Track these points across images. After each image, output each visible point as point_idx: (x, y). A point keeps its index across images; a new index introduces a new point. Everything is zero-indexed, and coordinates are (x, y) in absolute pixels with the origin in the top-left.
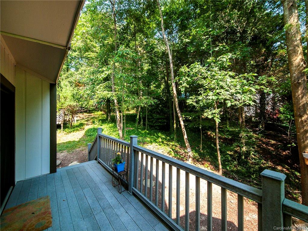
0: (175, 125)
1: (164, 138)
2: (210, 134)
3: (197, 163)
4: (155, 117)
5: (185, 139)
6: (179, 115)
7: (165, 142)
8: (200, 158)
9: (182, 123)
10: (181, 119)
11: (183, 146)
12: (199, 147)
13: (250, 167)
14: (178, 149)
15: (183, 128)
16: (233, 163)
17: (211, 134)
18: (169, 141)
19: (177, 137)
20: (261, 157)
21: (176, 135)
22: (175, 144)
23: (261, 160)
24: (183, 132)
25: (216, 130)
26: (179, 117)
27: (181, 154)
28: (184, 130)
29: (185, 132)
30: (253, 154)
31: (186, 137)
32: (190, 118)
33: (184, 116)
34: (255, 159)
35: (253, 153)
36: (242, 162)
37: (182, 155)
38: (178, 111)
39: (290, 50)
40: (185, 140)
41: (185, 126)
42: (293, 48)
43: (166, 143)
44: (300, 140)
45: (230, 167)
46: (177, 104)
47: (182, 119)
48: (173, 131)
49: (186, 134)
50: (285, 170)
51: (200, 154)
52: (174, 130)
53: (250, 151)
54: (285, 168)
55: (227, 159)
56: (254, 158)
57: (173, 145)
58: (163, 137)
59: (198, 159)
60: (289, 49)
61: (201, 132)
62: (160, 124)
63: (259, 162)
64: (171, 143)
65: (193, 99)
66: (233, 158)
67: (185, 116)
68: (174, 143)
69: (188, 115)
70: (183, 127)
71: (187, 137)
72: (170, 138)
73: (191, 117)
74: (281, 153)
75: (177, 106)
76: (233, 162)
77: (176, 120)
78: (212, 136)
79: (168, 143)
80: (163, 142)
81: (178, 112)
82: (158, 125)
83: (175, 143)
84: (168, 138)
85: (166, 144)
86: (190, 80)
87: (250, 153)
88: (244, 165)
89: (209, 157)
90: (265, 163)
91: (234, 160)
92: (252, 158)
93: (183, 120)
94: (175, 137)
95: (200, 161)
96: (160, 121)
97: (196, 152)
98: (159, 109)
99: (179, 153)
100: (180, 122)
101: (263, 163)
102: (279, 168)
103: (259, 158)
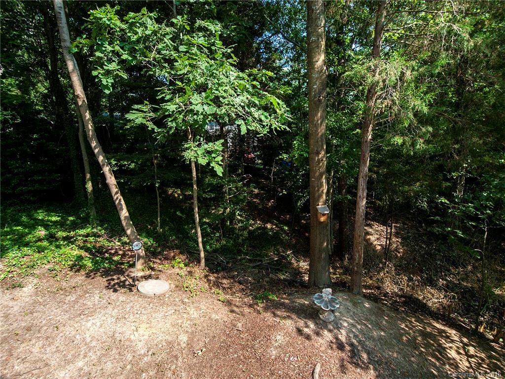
0: (89, 186)
1: (56, 222)
2: (172, 193)
3: (155, 260)
4: (17, 168)
5: (122, 218)
6: (101, 158)
7: (61, 234)
8: (159, 246)
9: (111, 180)
10: (106, 169)
11: (116, 230)
12: (154, 223)
13: (238, 237)
14: (103, 241)
15: (117, 193)
16: (214, 236)
17: (174, 193)
18: (74, 226)
19: (97, 213)
20: (249, 216)
21: (94, 208)
22: (95, 230)
23: (248, 220)
24: (117, 202)
25: (193, 187)
26: (101, 164)
27: (113, 251)
28: (118, 198)
29: (123, 202)
30: (239, 215)
31: (124, 213)
32: (133, 166)
33: (114, 163)
34: (242, 222)
35: (238, 212)
36: (227, 232)
37: (116, 253)
38: (95, 148)
39: (312, 42)
40: (123, 222)
41: (120, 185)
42: (316, 39)
43: (64, 234)
44: (314, 187)
45: (211, 244)
46: (90, 128)
47: (110, 170)
48: (84, 199)
49: (124, 207)
50: (274, 227)
51: (157, 237)
52: (87, 197)
53: (234, 210)
55: (205, 233)
56: (241, 220)
57: (87, 235)
58: (54, 219)
59: (155, 248)
60: (312, 39)
61: (156, 193)
62: (37, 186)
63: (246, 224)
64: (82, 232)
65: (145, 112)
66: (213, 229)
67: (118, 160)
68: (89, 230)
69: (124, 160)
70: (114, 190)
71: (127, 214)
72: (78, 217)
73: (133, 164)
74: (267, 205)
75: (91, 133)
76: (215, 234)
77: (91, 173)
78: (176, 195)
79: (72, 233)
80: (51, 238)
81: (96, 151)
82: (29, 192)
83: (93, 228)
84: (71, 218)
85: (65, 239)
86: (130, 58)
87: (235, 213)
88: (229, 235)
89: (174, 237)
90: (253, 224)
91: (215, 231)
93: (113, 171)
94: (93, 213)
95: (160, 252)
96: (36, 178)
97: (149, 235)
98: (31, 147)
99: (106, 252)
100: (103, 176)
101: (251, 225)
102: (269, 226)
103: (246, 218)
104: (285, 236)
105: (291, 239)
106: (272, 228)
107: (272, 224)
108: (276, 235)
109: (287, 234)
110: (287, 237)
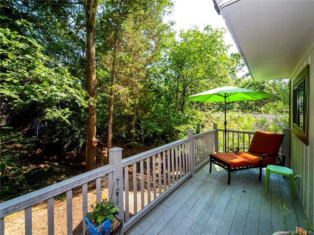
13: (14, 181)
23: (21, 167)
34: (14, 170)
44: (91, 131)
50: (47, 165)
54: (47, 164)
56: (12, 169)
63: (19, 170)
74: (35, 153)
92: (10, 170)
101: (25, 170)
102: (42, 166)
103: (17, 166)
104: (57, 168)
105: (61, 169)
106: (45, 167)
107: (44, 164)
108: (50, 170)
109: (58, 167)
110: (58, 169)
